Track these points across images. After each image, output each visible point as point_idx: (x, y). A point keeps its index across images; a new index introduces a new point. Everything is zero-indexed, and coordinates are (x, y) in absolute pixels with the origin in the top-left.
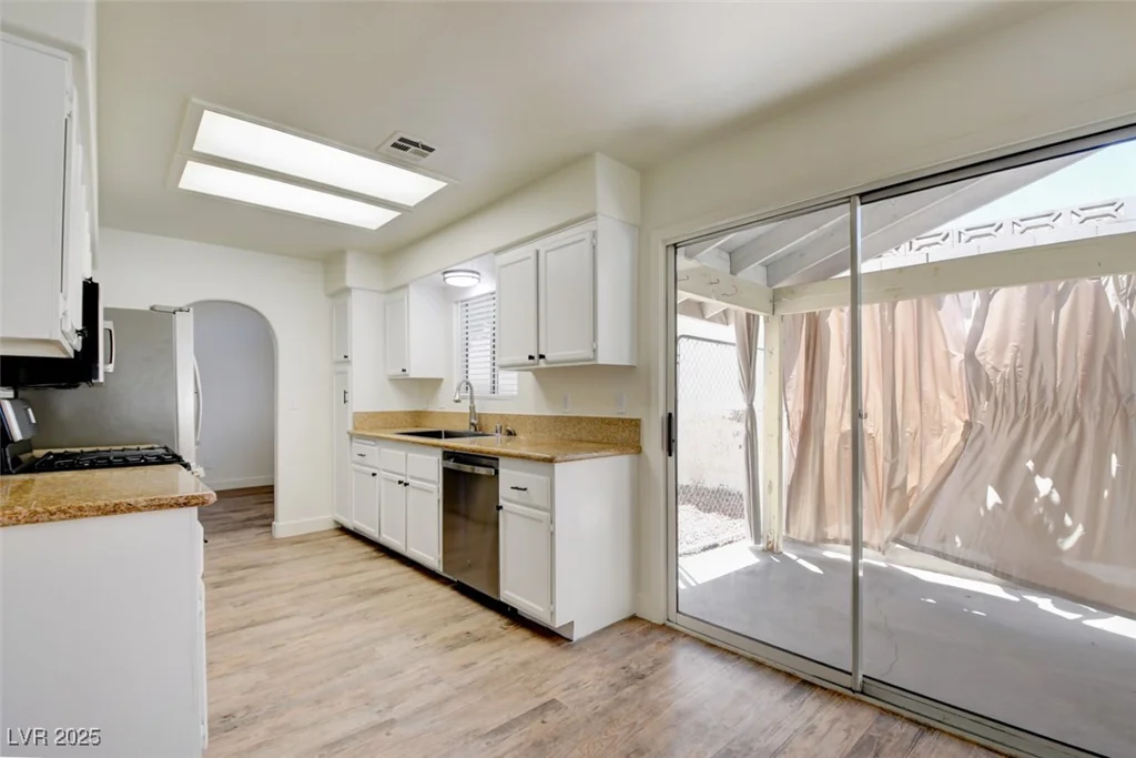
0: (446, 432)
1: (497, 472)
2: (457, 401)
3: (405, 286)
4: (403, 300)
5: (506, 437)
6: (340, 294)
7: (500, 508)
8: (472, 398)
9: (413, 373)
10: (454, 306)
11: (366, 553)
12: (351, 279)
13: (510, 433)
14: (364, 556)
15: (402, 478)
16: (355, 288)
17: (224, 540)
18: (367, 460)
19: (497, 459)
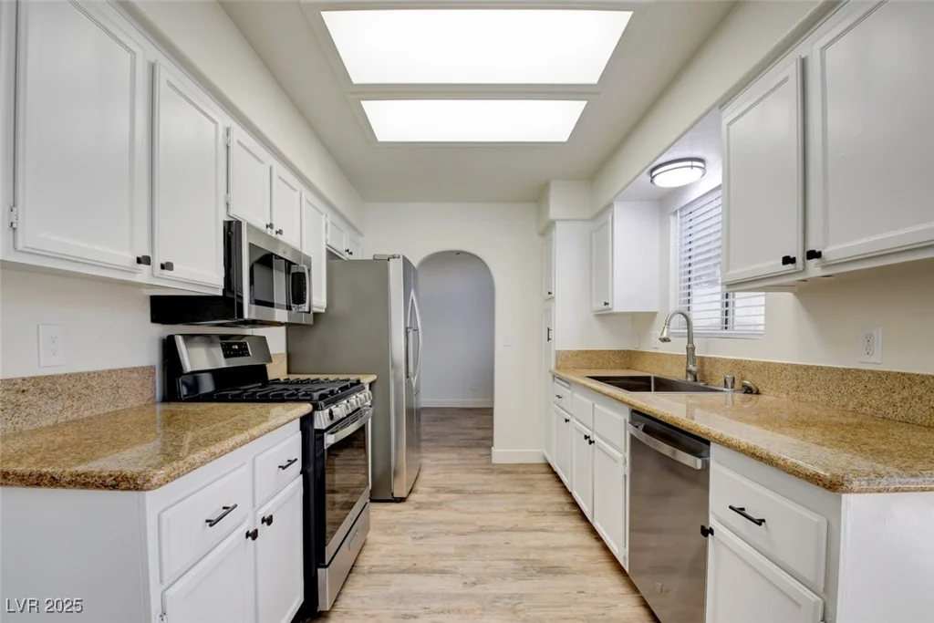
0: (657, 379)
1: (706, 466)
2: (665, 340)
3: (609, 206)
4: (606, 223)
5: (739, 396)
6: (547, 229)
7: (707, 532)
8: (690, 336)
9: (618, 307)
10: (672, 219)
11: (560, 503)
12: (556, 209)
13: (748, 390)
14: (553, 508)
15: (589, 433)
16: (559, 220)
17: (455, 456)
18: (563, 402)
19: (708, 443)
